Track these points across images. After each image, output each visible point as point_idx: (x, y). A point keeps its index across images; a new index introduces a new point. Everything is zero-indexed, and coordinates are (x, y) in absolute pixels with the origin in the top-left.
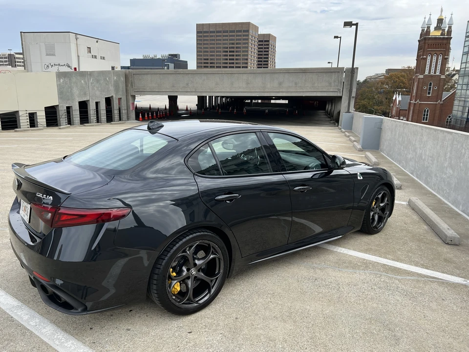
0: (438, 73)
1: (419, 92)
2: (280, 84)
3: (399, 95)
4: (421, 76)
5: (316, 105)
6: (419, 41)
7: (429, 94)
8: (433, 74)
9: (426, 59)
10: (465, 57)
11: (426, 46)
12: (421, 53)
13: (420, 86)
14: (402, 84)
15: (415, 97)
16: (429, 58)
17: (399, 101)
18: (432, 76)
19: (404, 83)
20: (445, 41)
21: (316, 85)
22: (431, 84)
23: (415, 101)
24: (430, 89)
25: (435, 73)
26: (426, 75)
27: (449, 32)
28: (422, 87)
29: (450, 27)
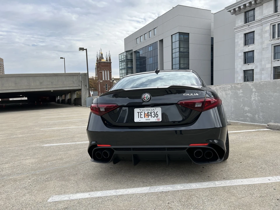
0: (109, 79)
1: (102, 89)
2: (41, 83)
3: (91, 91)
4: (101, 81)
5: (48, 99)
6: (96, 63)
7: (107, 90)
8: (106, 80)
9: (102, 73)
10: (121, 71)
11: (101, 66)
12: (99, 70)
13: (102, 86)
14: (91, 86)
15: (100, 92)
16: (103, 72)
17: (92, 94)
18: (106, 81)
19: (92, 85)
20: (109, 64)
21: (65, 83)
22: (106, 85)
23: (101, 94)
24: (107, 87)
25: (107, 79)
26: (104, 80)
27: (110, 60)
28: (103, 87)
29: (110, 58)
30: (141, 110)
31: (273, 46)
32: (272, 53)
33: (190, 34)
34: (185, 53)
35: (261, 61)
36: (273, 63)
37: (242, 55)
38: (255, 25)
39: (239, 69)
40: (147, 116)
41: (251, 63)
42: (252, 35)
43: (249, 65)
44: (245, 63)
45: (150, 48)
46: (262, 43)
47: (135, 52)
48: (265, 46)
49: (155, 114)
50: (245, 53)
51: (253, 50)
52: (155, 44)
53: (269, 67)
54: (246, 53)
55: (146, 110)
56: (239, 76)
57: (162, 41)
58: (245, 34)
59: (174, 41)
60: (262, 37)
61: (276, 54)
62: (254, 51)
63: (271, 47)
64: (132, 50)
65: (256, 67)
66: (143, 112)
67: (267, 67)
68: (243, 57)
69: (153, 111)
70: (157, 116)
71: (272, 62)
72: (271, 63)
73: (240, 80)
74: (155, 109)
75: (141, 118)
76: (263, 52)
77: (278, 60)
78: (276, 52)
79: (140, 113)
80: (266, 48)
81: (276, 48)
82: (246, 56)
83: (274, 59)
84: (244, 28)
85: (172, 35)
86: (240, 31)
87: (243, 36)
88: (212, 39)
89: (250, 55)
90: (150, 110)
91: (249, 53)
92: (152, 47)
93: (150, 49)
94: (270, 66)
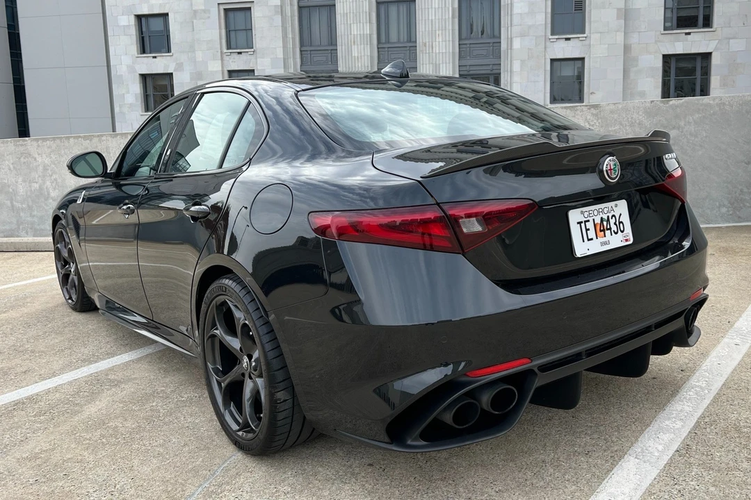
30: (586, 214)
31: (222, 7)
32: (220, 28)
35: (193, 49)
36: (226, 58)
37: (129, 22)
39: (124, 68)
40: (601, 231)
41: (160, 52)
43: (155, 57)
44: (143, 50)
48: (198, 4)
49: (617, 223)
50: (139, 18)
51: (165, 12)
53: (216, 72)
54: (143, 19)
55: (596, 213)
56: (128, 92)
61: (233, 34)
62: (167, 14)
63: (217, 9)
65: (180, 67)
66: (591, 219)
67: (210, 69)
68: (134, 31)
69: (612, 213)
70: (622, 229)
71: (224, 56)
72: (222, 59)
73: (131, 104)
74: (616, 206)
75: (589, 240)
76: (195, 21)
77: (240, 53)
78: (232, 28)
79: (583, 225)
80: (204, 11)
81: (231, 15)
82: (144, 29)
83: (228, 49)
89: (155, 24)
90: (606, 211)
91: (151, 20)
94: (220, 69)
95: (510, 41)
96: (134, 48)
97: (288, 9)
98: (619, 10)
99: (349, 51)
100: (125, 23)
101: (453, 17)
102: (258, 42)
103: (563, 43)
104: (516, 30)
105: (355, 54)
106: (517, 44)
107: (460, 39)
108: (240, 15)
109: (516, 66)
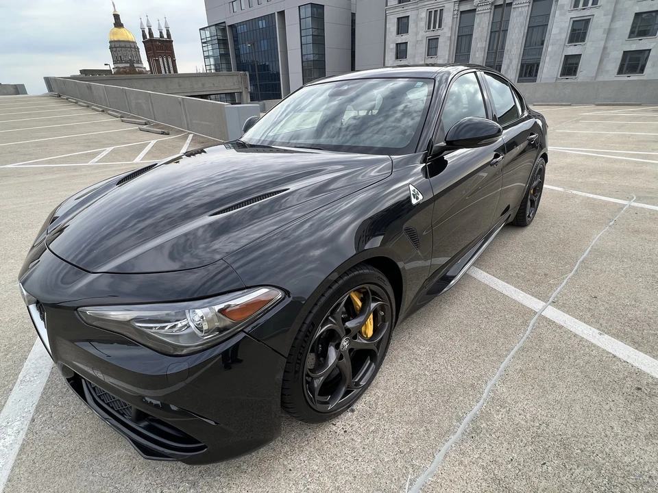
9: (158, 61)
10: (207, 60)
12: (152, 54)
16: (161, 60)
20: (168, 44)
27: (169, 35)
31: (427, 39)
32: (426, 47)
33: (325, 7)
34: (320, 37)
35: (414, 57)
37: (393, 46)
38: (410, 7)
41: (403, 58)
42: (405, 20)
43: (400, 61)
44: (397, 58)
45: (260, 22)
46: (417, 34)
47: (231, 26)
48: (419, 38)
50: (397, 44)
52: (270, 17)
54: (399, 45)
57: (282, 14)
58: (398, 19)
59: (303, 16)
60: (417, 26)
61: (430, 50)
62: (407, 43)
63: (425, 40)
64: (225, 22)
68: (394, 50)
71: (426, 58)
76: (417, 45)
77: (432, 57)
78: (431, 47)
80: (421, 41)
81: (431, 41)
82: (398, 49)
84: (397, 10)
85: (299, 7)
86: (392, 13)
87: (396, 20)
88: (353, 15)
89: (403, 47)
91: (401, 45)
92: (264, 21)
93: (262, 24)
95: (547, 47)
96: (394, 57)
97: (453, 37)
98: (605, 29)
99: (475, 55)
100: (391, 47)
101: (523, 36)
102: (439, 53)
103: (573, 48)
104: (551, 41)
105: (477, 56)
106: (549, 49)
107: (525, 47)
108: (434, 41)
109: (547, 59)
